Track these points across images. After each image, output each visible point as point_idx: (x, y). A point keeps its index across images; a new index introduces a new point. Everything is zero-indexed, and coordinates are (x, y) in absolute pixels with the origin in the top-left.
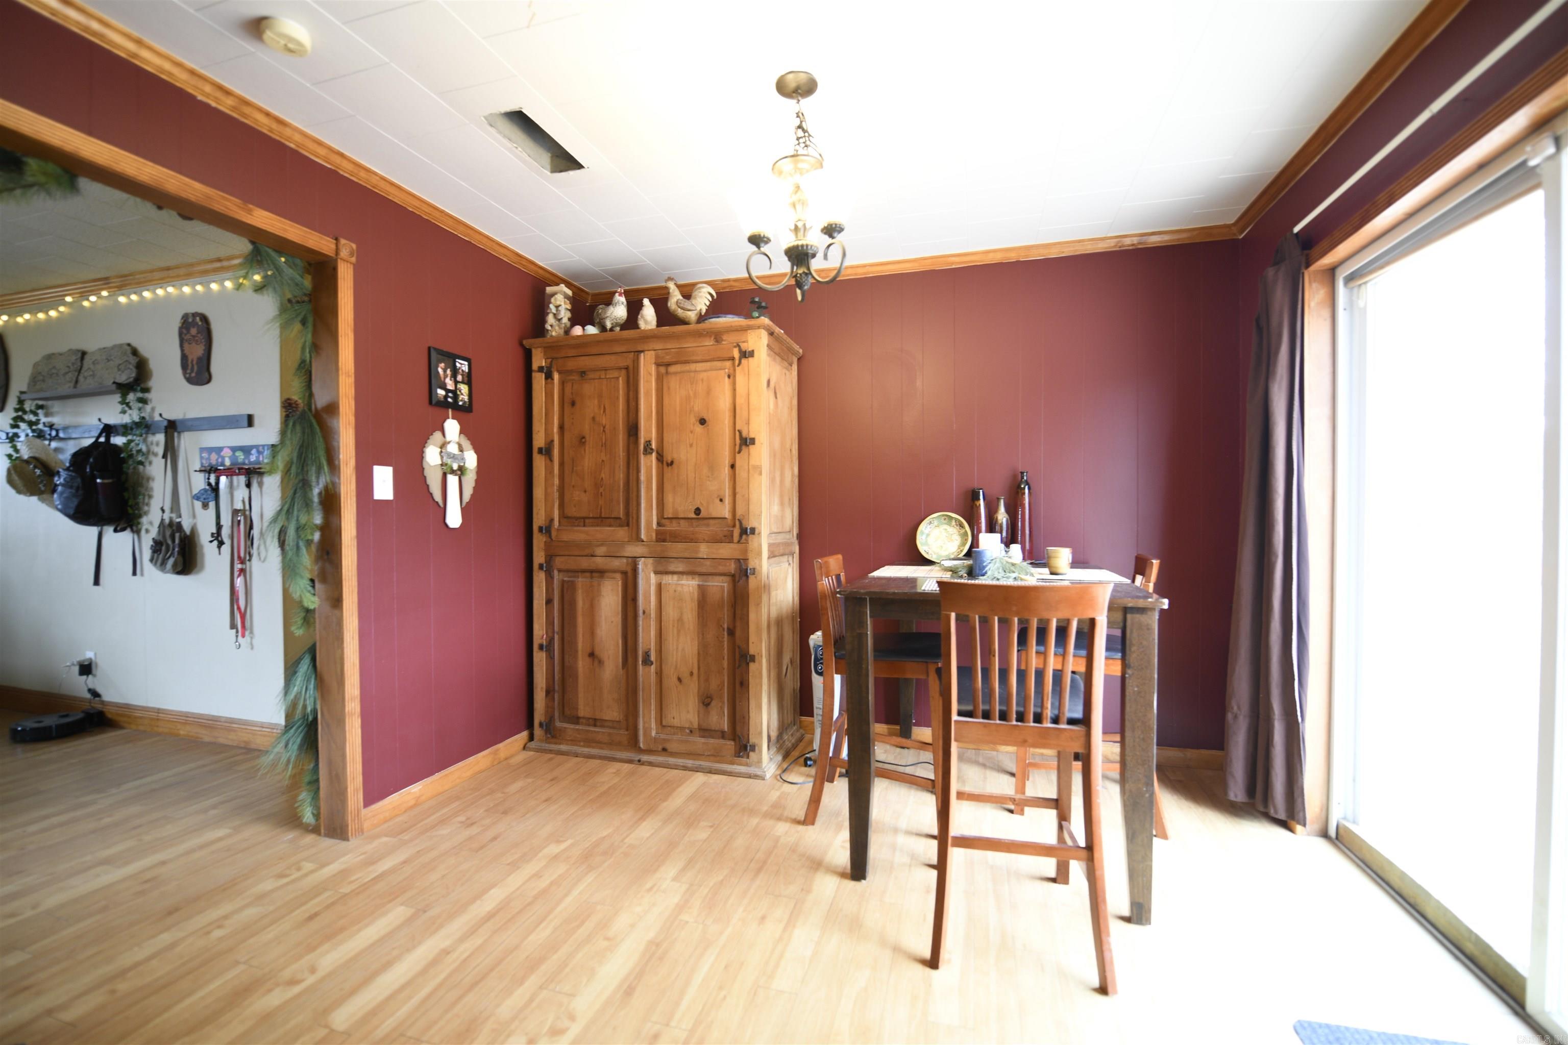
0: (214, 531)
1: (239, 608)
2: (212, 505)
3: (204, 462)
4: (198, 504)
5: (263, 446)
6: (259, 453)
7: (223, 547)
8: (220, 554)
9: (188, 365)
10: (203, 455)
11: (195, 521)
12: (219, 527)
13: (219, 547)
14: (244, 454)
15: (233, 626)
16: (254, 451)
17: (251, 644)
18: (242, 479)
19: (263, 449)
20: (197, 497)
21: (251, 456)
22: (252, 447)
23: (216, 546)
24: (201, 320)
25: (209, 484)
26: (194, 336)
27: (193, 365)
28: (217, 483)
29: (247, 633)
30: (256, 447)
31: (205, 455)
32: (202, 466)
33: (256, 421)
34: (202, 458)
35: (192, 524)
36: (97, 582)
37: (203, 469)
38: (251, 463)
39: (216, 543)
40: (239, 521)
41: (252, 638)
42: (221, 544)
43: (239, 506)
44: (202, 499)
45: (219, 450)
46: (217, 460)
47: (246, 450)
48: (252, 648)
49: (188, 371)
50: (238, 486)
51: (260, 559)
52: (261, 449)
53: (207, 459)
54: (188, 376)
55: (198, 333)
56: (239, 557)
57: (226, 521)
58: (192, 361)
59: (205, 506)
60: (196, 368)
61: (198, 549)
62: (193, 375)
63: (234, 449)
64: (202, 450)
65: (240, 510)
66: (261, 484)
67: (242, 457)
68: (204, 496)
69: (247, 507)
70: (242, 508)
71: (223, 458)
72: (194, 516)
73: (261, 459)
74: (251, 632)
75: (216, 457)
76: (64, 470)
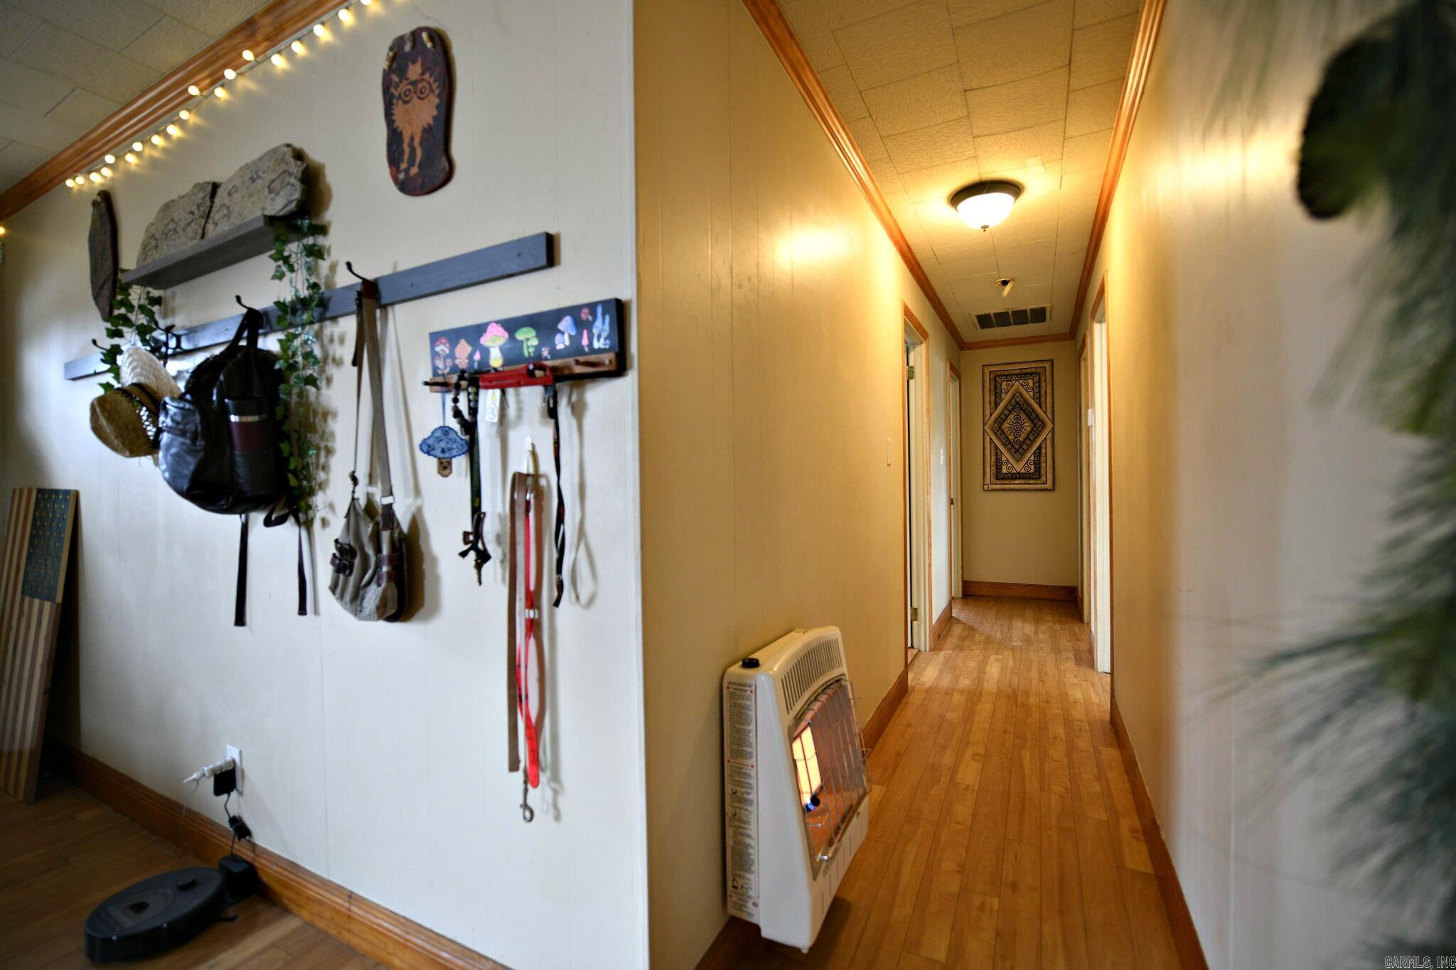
0: (469, 528)
1: (528, 719)
2: (460, 464)
3: (440, 364)
4: (428, 465)
5: (592, 307)
6: (581, 325)
7: (487, 567)
8: (480, 582)
9: (402, 152)
10: (437, 349)
11: (419, 502)
12: (477, 515)
13: (479, 566)
14: (538, 336)
15: (514, 766)
16: (566, 324)
17: (556, 807)
18: (533, 396)
19: (594, 314)
20: (427, 448)
21: (558, 337)
22: (559, 314)
23: (473, 563)
24: (431, 38)
25: (457, 414)
26: (414, 83)
27: (413, 149)
28: (474, 411)
29: (544, 778)
30: (573, 311)
31: (442, 348)
32: (435, 374)
33: (566, 250)
34: (435, 355)
35: (413, 509)
36: (240, 620)
37: (440, 379)
38: (555, 354)
39: (472, 555)
40: (528, 503)
41: (556, 792)
42: (483, 557)
43: (525, 467)
44: (438, 452)
45: (474, 333)
46: (471, 357)
47: (545, 323)
48: (558, 817)
49: (403, 166)
50: (519, 417)
51: (578, 598)
52: (585, 315)
53: (446, 357)
54: (402, 176)
55: (423, 74)
56: (528, 592)
57: (495, 502)
58: (412, 139)
59: (445, 467)
60: (419, 153)
61: (426, 566)
62: (414, 170)
63: (511, 326)
64: (435, 337)
65: (528, 475)
66: (578, 410)
67: (535, 342)
68: (443, 444)
69: (547, 466)
70: (531, 471)
71: (486, 352)
72: (417, 492)
73: (585, 342)
74: (556, 777)
75: (469, 349)
76: (173, 399)
